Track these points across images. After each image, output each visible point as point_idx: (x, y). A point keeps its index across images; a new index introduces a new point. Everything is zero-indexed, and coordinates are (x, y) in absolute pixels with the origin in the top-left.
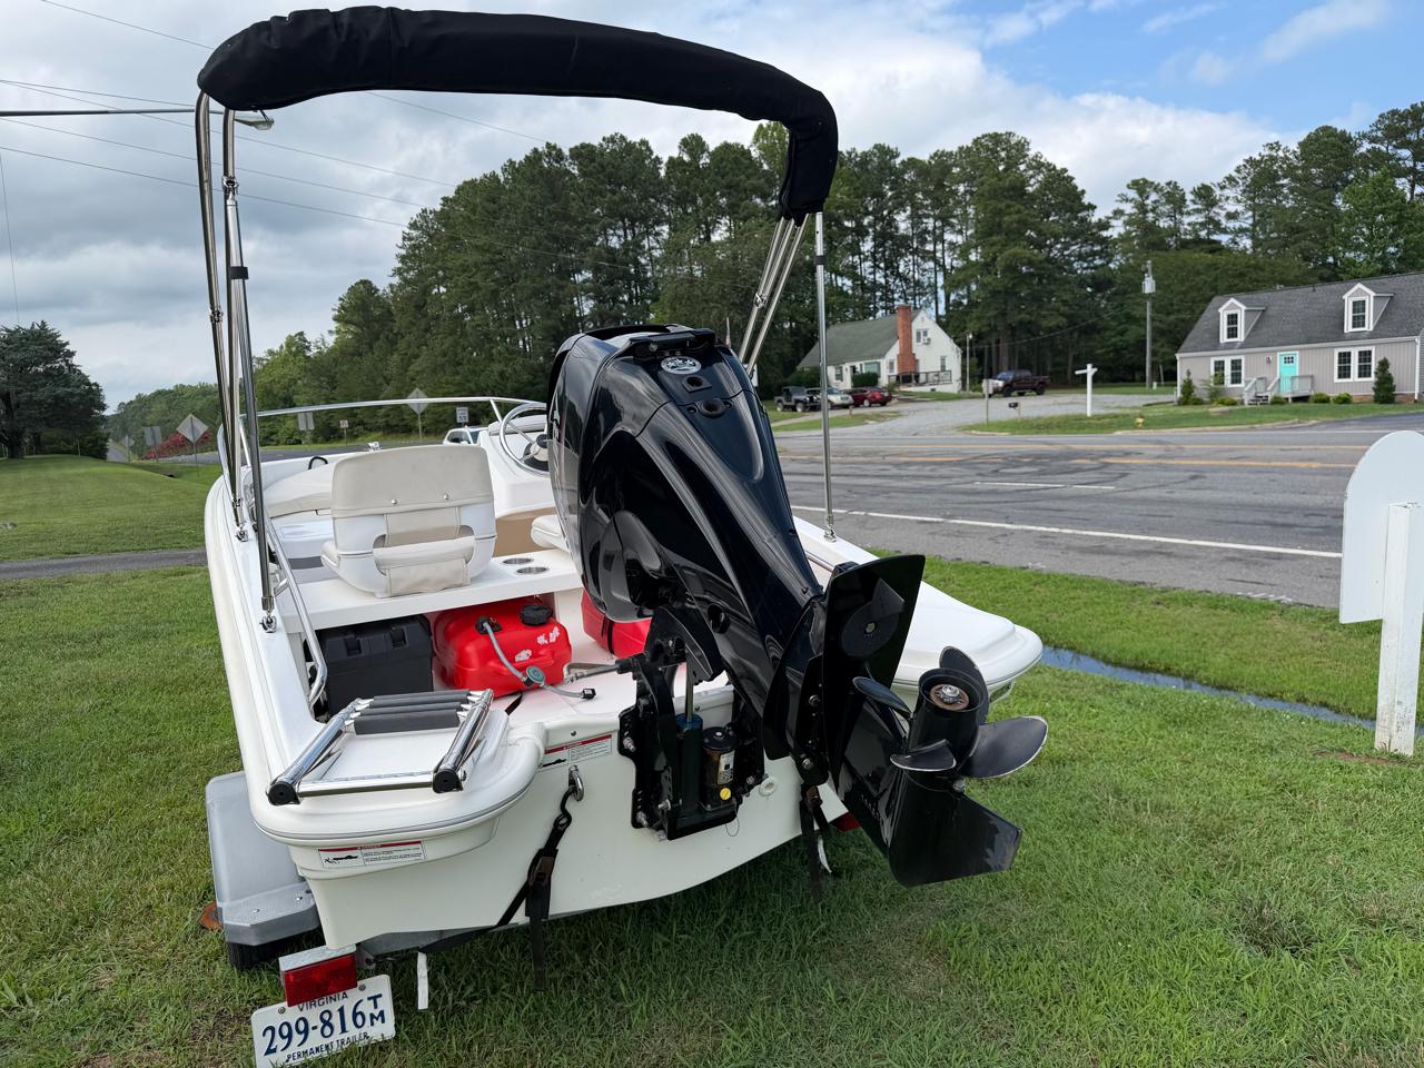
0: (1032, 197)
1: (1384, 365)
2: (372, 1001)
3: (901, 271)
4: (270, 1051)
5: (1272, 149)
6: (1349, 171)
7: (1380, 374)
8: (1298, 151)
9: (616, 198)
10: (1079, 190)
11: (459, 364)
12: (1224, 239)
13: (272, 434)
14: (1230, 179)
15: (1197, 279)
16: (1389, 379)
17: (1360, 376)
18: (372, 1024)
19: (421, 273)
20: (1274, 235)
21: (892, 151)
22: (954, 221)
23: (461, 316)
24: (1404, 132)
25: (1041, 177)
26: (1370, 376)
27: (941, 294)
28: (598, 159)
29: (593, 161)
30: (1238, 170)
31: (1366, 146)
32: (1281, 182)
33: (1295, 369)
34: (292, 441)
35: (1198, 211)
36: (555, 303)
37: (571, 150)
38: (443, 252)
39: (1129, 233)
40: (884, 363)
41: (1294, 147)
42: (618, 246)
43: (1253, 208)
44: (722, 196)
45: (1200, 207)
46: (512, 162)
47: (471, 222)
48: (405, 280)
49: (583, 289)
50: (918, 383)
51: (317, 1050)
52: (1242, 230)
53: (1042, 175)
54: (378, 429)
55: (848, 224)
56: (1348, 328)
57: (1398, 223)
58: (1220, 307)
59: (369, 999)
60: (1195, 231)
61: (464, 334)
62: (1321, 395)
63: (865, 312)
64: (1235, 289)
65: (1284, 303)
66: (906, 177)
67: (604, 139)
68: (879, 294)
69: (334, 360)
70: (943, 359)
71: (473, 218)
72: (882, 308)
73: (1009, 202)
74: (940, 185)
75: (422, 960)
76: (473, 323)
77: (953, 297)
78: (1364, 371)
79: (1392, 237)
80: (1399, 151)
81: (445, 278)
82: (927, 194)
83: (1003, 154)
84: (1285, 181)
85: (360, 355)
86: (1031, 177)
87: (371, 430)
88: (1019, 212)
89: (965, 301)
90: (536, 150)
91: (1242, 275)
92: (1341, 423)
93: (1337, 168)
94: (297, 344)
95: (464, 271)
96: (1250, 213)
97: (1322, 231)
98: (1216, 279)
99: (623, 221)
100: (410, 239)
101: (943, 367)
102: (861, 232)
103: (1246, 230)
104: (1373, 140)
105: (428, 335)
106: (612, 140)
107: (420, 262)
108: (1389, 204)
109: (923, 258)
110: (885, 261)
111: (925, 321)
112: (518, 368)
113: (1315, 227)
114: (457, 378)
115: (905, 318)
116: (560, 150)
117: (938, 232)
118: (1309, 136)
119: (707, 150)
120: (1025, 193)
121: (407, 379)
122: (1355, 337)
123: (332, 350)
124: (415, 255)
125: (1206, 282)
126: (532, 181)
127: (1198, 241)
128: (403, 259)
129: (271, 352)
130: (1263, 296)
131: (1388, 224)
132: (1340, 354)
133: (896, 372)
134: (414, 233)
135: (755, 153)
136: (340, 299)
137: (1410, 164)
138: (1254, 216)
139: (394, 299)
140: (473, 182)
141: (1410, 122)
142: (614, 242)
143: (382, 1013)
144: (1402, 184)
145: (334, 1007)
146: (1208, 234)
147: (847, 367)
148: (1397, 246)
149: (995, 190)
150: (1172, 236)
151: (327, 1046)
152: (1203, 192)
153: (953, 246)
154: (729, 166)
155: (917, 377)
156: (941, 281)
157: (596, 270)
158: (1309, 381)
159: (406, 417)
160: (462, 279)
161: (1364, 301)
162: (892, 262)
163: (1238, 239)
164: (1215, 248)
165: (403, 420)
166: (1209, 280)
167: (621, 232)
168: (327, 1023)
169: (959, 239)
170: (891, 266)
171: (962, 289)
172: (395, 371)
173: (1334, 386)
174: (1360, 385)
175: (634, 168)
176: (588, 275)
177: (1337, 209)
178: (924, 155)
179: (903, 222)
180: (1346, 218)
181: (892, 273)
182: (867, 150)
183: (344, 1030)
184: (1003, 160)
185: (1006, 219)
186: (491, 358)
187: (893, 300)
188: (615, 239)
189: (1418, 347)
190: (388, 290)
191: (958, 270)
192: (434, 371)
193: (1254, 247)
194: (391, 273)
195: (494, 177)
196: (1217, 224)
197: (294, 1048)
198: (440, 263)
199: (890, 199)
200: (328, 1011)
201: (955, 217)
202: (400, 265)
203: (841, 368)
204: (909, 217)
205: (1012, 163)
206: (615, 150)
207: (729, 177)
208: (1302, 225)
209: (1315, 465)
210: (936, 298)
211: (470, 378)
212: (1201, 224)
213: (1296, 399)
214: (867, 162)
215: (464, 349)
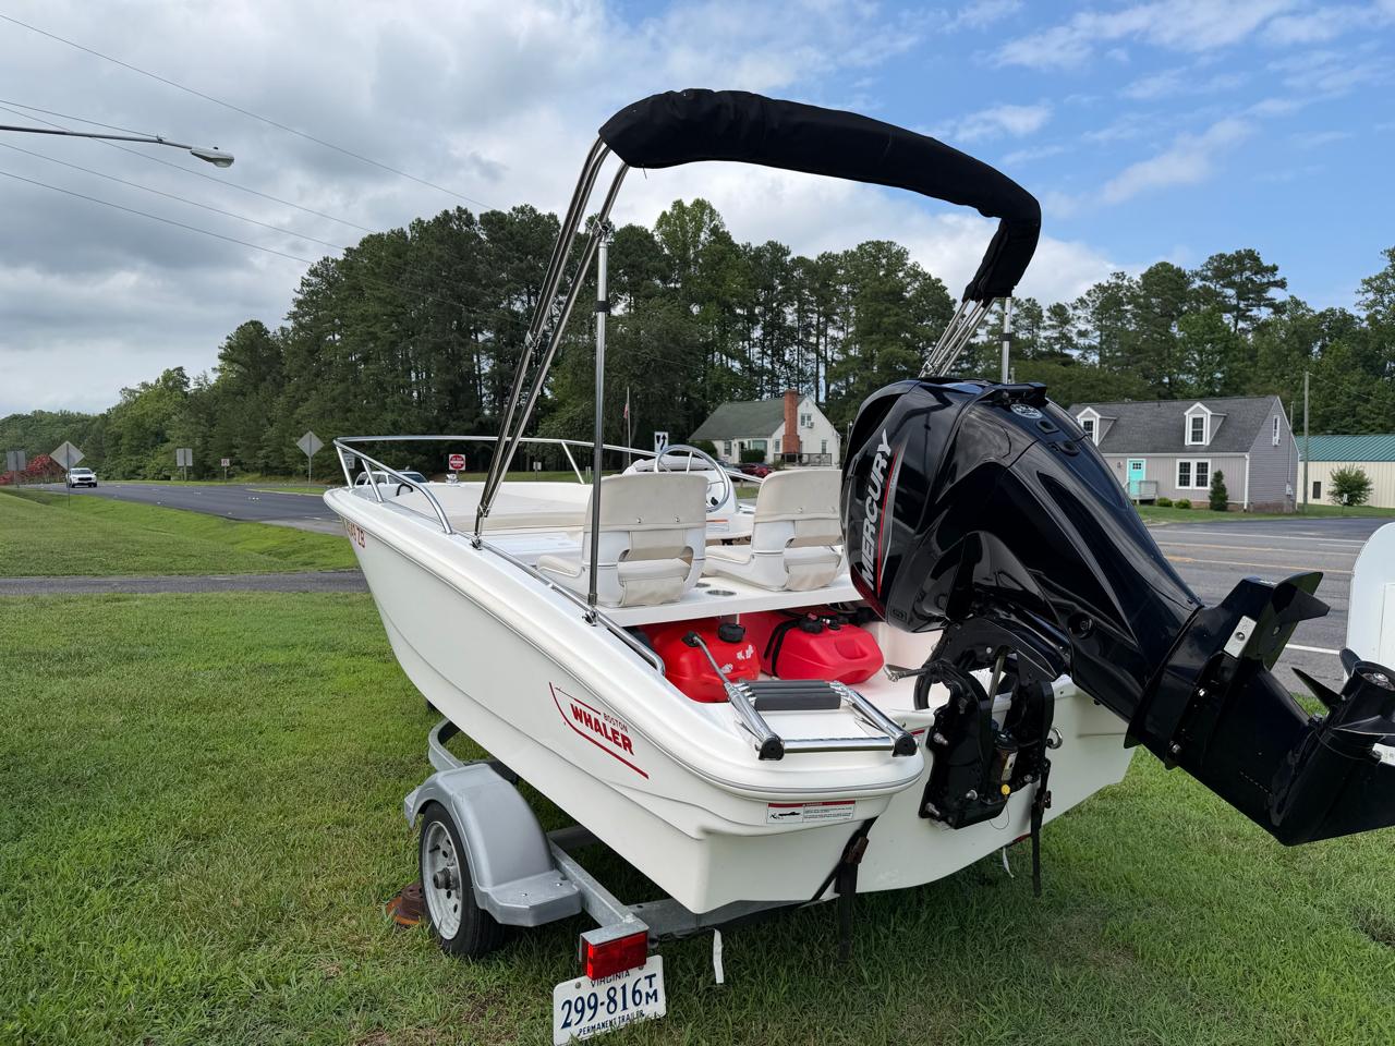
0: (909, 303)
1: (1218, 476)
2: (648, 980)
3: (786, 359)
4: (566, 1025)
5: (1118, 278)
6: (1183, 303)
7: (1215, 484)
8: (1141, 282)
9: (524, 265)
10: (951, 299)
11: (349, 410)
12: (1075, 354)
13: (140, 468)
14: (1082, 301)
15: (1053, 388)
16: (1223, 489)
17: (1198, 485)
18: (647, 1003)
19: (316, 319)
20: (1119, 354)
21: (784, 249)
22: (835, 317)
23: (354, 364)
24: (1230, 273)
25: (916, 285)
26: (1206, 485)
27: (822, 383)
28: (508, 227)
29: (503, 228)
30: (1089, 294)
31: (1197, 284)
32: (1125, 308)
33: (1141, 475)
34: (160, 476)
35: (1053, 327)
36: (455, 359)
37: (481, 216)
38: (343, 300)
39: (990, 341)
40: (770, 442)
41: (1137, 278)
42: (522, 311)
43: (1100, 328)
44: (625, 274)
45: (1054, 323)
46: (420, 221)
47: (375, 274)
48: (300, 324)
49: (485, 348)
50: (802, 464)
51: (603, 1025)
52: (1091, 347)
53: (918, 283)
54: (256, 470)
55: (739, 311)
56: (1188, 441)
57: (1225, 351)
58: (1077, 414)
59: (646, 978)
60: (1051, 345)
61: (356, 382)
62: (1165, 499)
63: (751, 393)
64: (1086, 399)
65: (1133, 415)
66: (795, 274)
67: (514, 209)
68: (765, 378)
69: (216, 398)
70: (824, 443)
71: (377, 271)
72: (768, 392)
73: (888, 305)
74: (825, 285)
75: (718, 936)
76: (368, 372)
77: (832, 387)
78: (1201, 481)
79: (1219, 364)
80: (1225, 290)
81: (342, 325)
82: (813, 291)
83: (884, 261)
84: (1129, 307)
85: (244, 395)
86: (909, 284)
87: (247, 471)
88: (897, 315)
89: (844, 392)
90: (446, 212)
91: (1092, 387)
92: (1190, 525)
93: (1175, 300)
94: (175, 379)
95: (363, 321)
96: (1098, 333)
97: (1160, 354)
98: (1070, 389)
99: (528, 287)
100: (309, 285)
101: (824, 450)
102: (752, 319)
103: (1095, 347)
104: (1204, 278)
105: (319, 380)
106: (522, 210)
107: (317, 308)
108: (1217, 335)
109: (807, 349)
110: (772, 348)
111: (807, 407)
112: (413, 419)
113: (1154, 350)
114: (347, 423)
115: (791, 402)
116: (471, 214)
117: (821, 326)
118: (1150, 270)
119: (612, 230)
120: (903, 298)
121: (293, 423)
122: (1194, 449)
123: (213, 388)
124: (312, 301)
125: (1061, 391)
126: (440, 241)
127: (1052, 354)
128: (299, 304)
129: (145, 385)
130: (1116, 407)
131: (1216, 352)
132: (1181, 464)
133: (781, 452)
134: (314, 280)
135: (658, 238)
136: (228, 338)
137: (1234, 302)
138: (1101, 336)
139: (285, 342)
140: (380, 236)
141: (1235, 266)
142: (518, 307)
143: (655, 992)
144: (1228, 318)
145: (619, 984)
146: (1061, 348)
147: (736, 442)
148: (1223, 372)
149: (877, 293)
150: (1029, 347)
151: (611, 1022)
152: (1058, 310)
153: (834, 341)
154: (633, 247)
155: (801, 457)
156: (822, 372)
157: (499, 331)
158: (1154, 486)
159: (287, 459)
160: (361, 328)
161: (1202, 419)
162: (779, 350)
163: (1087, 355)
164: (1067, 361)
165: (284, 462)
166: (1064, 389)
167: (525, 298)
168: (612, 1000)
169: (841, 335)
170: (777, 354)
171: (841, 381)
172: (280, 413)
173: (1176, 492)
174: (1198, 493)
175: (542, 240)
176: (489, 335)
177: (1173, 336)
178: (812, 256)
179: (790, 315)
180: (1181, 344)
181: (778, 360)
182: (761, 245)
183: (625, 1008)
184: (883, 266)
185: (885, 320)
186: (383, 407)
187: (778, 384)
188: (518, 304)
189: (1248, 462)
190: (279, 333)
191: (839, 363)
192: (322, 416)
193: (1101, 362)
194: (286, 316)
195: (401, 234)
196: (1070, 340)
197: (585, 1024)
198: (338, 311)
199: (780, 292)
200: (613, 988)
201: (837, 314)
202: (296, 309)
203: (730, 443)
204: (796, 311)
205: (891, 271)
206: (524, 220)
207: (632, 258)
208: (1143, 347)
209: (1188, 560)
210: (817, 387)
211: (360, 425)
212: (1056, 339)
213: (1143, 502)
214: (761, 257)
215: (355, 396)
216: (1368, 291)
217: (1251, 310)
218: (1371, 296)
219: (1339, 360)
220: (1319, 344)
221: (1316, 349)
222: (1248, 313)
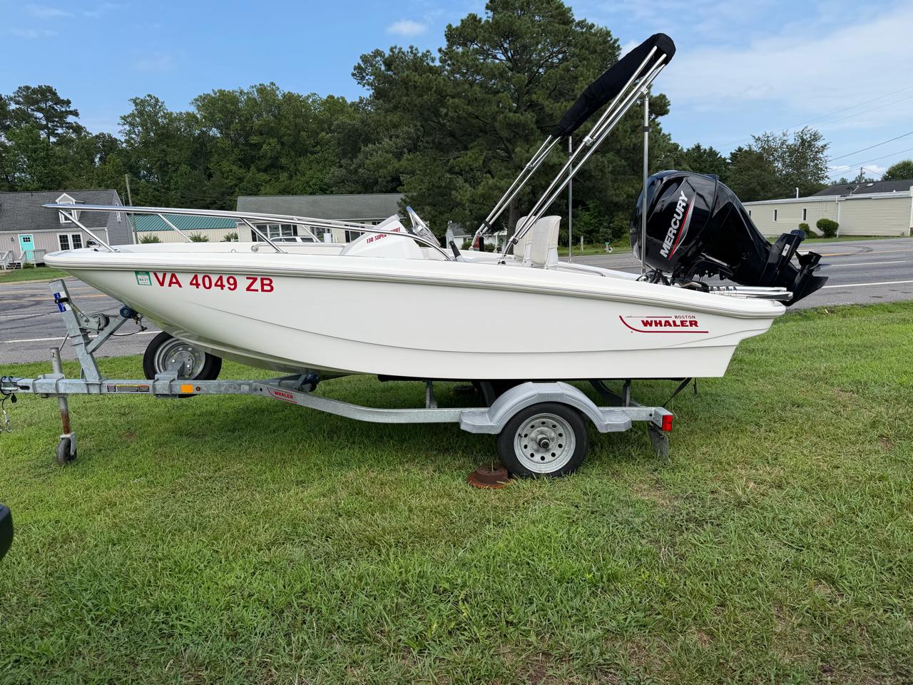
6: (6, 119)
24: (37, 102)
31: (13, 106)
33: (32, 246)
56: (63, 220)
65: (14, 202)
80: (35, 113)
104: (17, 103)
108: (39, 146)
122: (68, 226)
132: (60, 237)
137: (44, 123)
141: (40, 96)
144: (42, 134)
189: (108, 233)
216: (125, 124)
217: (57, 130)
218: (127, 127)
219: (115, 168)
220: (99, 156)
221: (97, 160)
222: (56, 132)
